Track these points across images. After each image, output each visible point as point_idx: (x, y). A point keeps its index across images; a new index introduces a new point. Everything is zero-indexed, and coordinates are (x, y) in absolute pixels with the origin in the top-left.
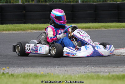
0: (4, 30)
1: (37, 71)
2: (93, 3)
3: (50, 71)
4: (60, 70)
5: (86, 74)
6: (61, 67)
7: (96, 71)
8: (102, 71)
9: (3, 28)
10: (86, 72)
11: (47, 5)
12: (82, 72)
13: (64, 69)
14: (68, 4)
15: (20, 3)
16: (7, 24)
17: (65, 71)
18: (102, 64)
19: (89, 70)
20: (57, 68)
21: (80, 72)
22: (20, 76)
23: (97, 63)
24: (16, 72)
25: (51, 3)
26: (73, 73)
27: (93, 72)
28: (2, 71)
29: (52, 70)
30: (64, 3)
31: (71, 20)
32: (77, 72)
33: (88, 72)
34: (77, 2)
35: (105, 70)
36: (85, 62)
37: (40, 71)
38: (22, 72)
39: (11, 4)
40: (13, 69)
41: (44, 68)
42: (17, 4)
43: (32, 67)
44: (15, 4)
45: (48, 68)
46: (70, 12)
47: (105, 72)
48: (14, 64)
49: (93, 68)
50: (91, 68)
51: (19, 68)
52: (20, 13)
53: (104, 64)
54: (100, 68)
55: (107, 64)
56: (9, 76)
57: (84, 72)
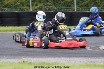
0: (20, 30)
1: (48, 61)
2: (86, 12)
3: (58, 60)
4: (65, 60)
5: (85, 63)
6: (65, 58)
7: (92, 61)
8: (97, 61)
9: (19, 29)
10: (85, 62)
11: (52, 13)
12: (82, 62)
13: (68, 59)
14: (67, 12)
15: (31, 10)
16: (23, 26)
17: (69, 61)
18: (95, 56)
19: (87, 60)
20: (62, 59)
21: (80, 62)
22: (37, 64)
23: (91, 55)
24: (33, 61)
25: (55, 11)
26: (75, 63)
27: (90, 62)
28: (22, 60)
29: (59, 60)
30: (65, 11)
31: (70, 24)
32: (78, 61)
33: (86, 61)
34: (74, 10)
35: (99, 60)
36: (83, 54)
37: (50, 60)
38: (37, 61)
39: (26, 11)
40: (30, 59)
41: (53, 58)
42: (30, 11)
43: (43, 58)
44: (28, 11)
45: (56, 59)
46: (69, 18)
47: (99, 62)
48: (29, 56)
49: (89, 59)
50: (88, 59)
51: (34, 59)
52: (32, 18)
53: (97, 56)
54: (95, 59)
55: (99, 56)
56: (28, 64)
57: (84, 62)
